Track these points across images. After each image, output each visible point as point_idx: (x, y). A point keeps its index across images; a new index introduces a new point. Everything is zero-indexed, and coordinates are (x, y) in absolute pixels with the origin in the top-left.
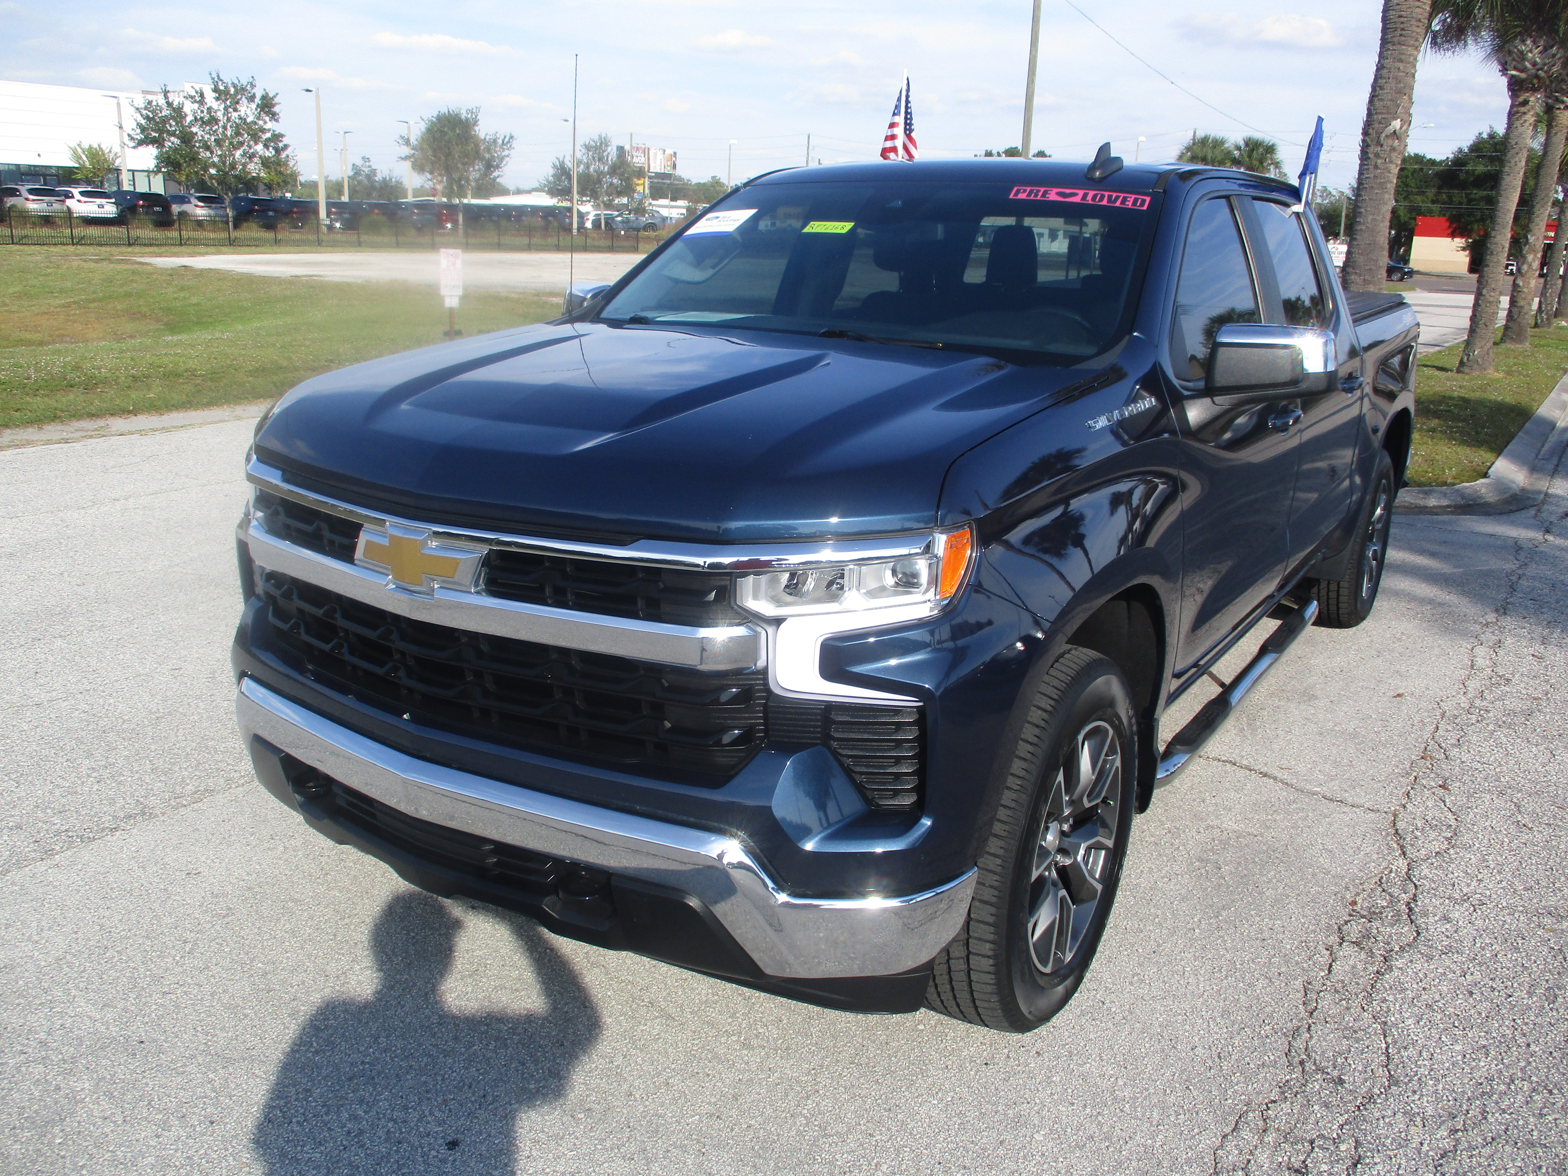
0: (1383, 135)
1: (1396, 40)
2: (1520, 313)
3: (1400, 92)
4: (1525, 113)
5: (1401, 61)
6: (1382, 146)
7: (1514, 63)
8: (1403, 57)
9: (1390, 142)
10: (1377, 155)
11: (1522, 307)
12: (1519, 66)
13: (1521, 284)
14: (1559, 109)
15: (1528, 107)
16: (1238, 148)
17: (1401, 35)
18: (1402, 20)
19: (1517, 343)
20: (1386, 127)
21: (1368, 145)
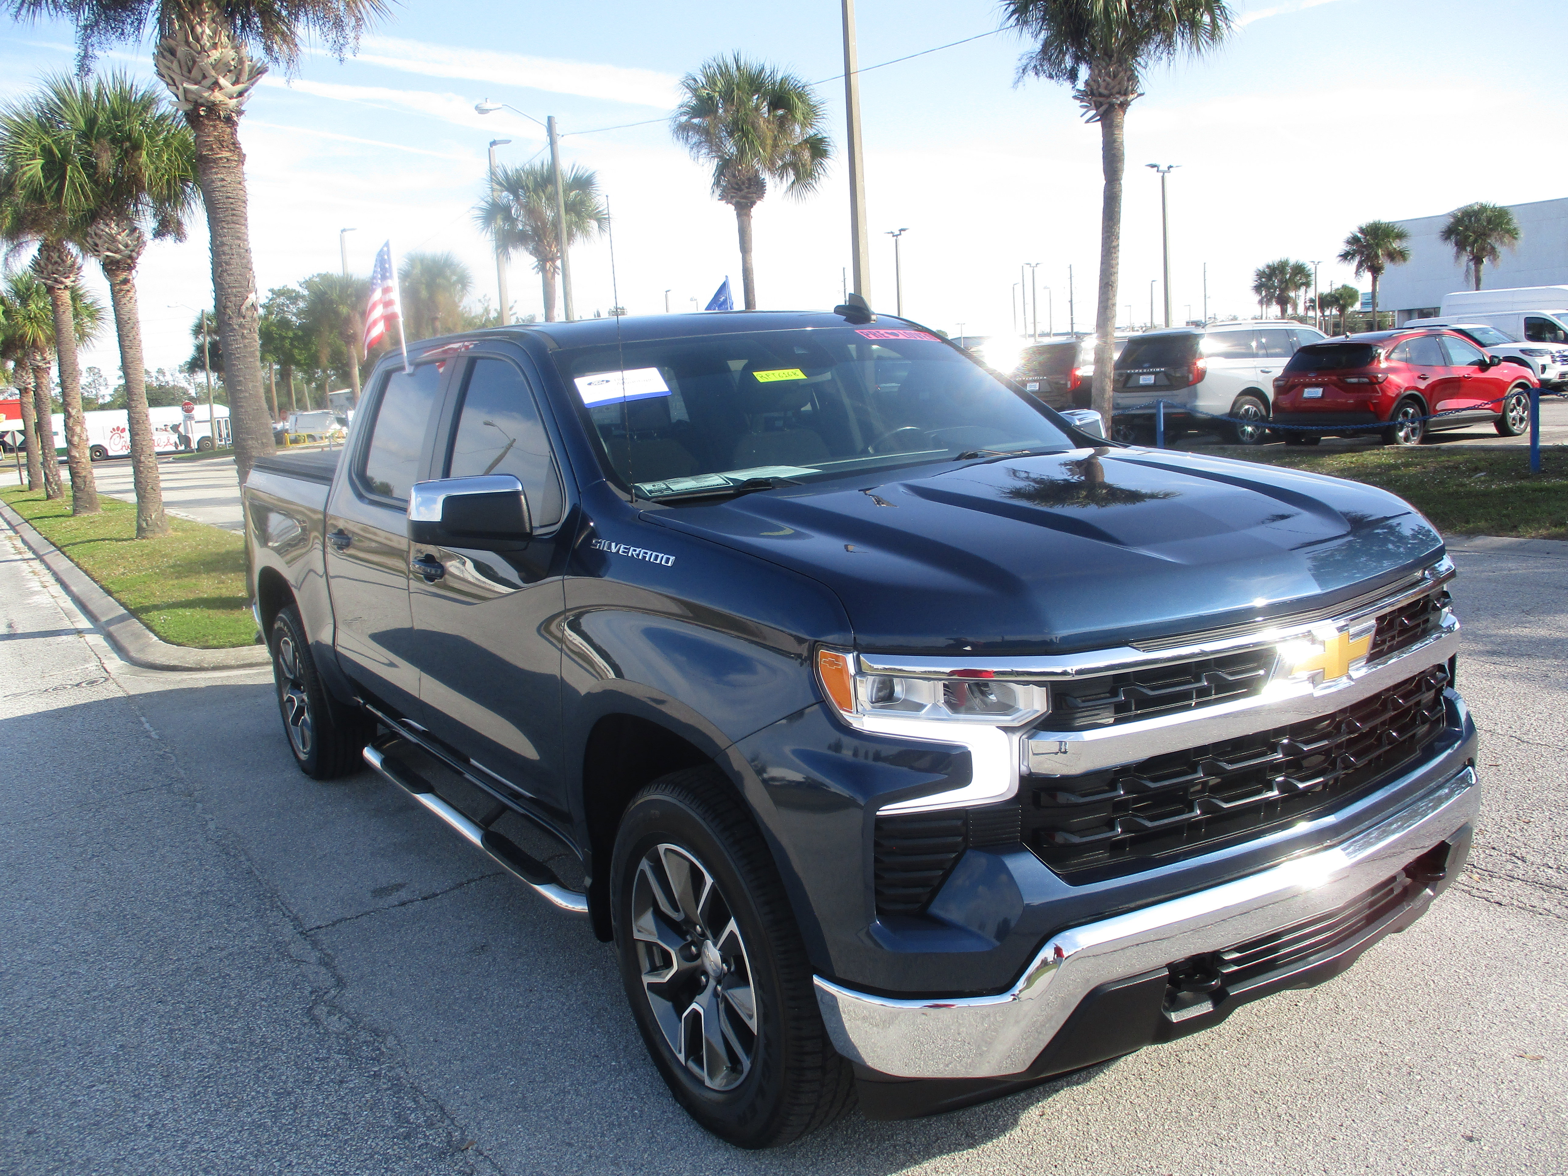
0: (244, 308)
1: (229, 219)
2: (85, 482)
3: (246, 268)
4: (128, 291)
5: (238, 238)
6: (244, 317)
7: (106, 245)
8: (240, 235)
9: (249, 313)
10: (241, 326)
11: (85, 477)
12: (112, 247)
13: (77, 455)
14: (60, 289)
15: (129, 285)
17: (233, 215)
18: (231, 200)
19: (92, 511)
20: (244, 300)
21: (230, 318)
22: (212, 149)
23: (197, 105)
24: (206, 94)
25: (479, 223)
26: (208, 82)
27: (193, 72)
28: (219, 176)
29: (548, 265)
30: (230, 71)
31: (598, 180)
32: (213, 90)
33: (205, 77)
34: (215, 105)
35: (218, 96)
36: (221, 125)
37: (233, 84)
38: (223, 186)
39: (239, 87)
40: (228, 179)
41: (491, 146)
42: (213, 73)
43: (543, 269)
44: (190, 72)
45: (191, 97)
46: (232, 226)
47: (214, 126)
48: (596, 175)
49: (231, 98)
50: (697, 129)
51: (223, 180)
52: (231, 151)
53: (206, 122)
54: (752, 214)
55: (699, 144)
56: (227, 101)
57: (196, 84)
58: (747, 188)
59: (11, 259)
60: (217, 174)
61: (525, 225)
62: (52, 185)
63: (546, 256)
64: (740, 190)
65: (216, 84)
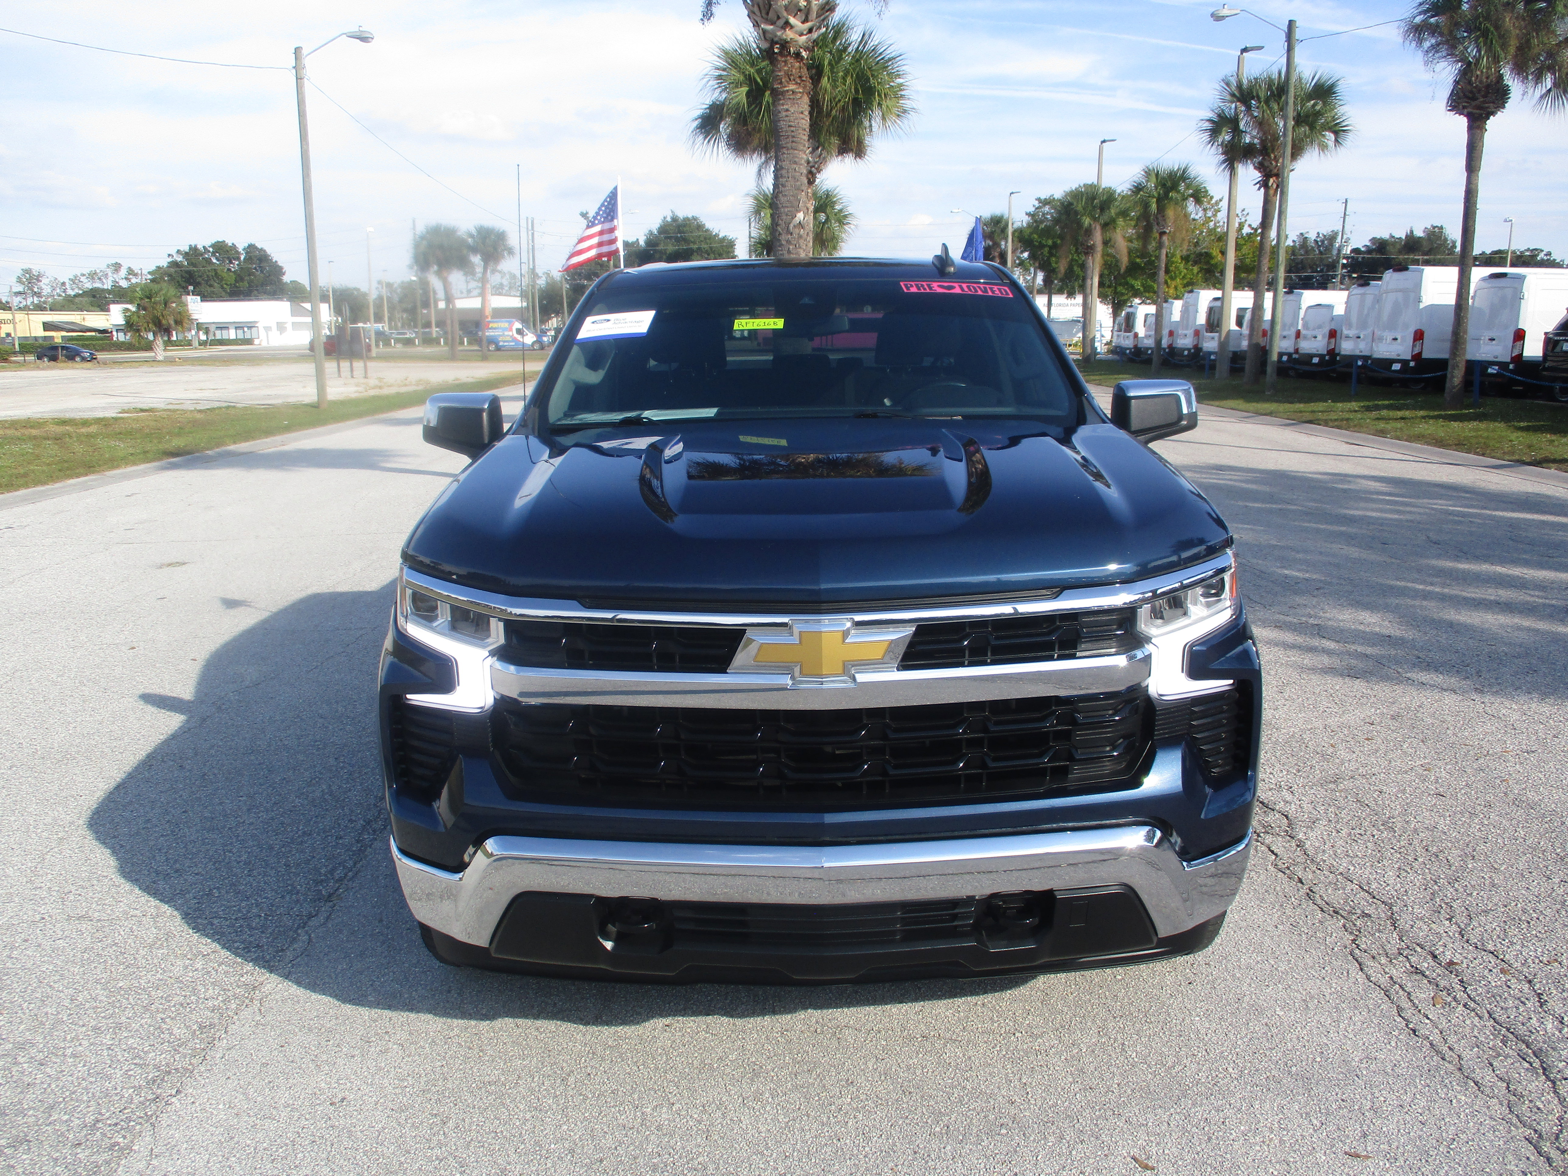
0: (791, 226)
1: (789, 145)
3: (798, 189)
5: (795, 163)
6: (791, 234)
8: (796, 160)
9: (797, 230)
10: (789, 242)
16: (471, 236)
17: (793, 142)
18: (792, 129)
20: (793, 218)
21: (780, 234)
22: (781, 83)
23: (773, 43)
24: (779, 34)
25: (1206, 137)
26: (781, 22)
27: (770, 14)
28: (785, 107)
29: (1271, 181)
30: (800, 10)
31: (1340, 88)
32: (785, 29)
33: (779, 18)
34: (787, 42)
35: (789, 34)
36: (791, 60)
37: (803, 23)
38: (787, 116)
39: (808, 25)
40: (792, 110)
41: (1242, 53)
42: (785, 14)
43: (1264, 184)
44: (768, 14)
45: (768, 36)
46: (791, 151)
47: (785, 62)
48: (1340, 83)
49: (801, 35)
50: (1433, 30)
51: (787, 110)
52: (797, 83)
53: (779, 58)
54: (1487, 127)
55: (1435, 48)
56: (797, 37)
57: (772, 24)
58: (1483, 97)
59: (763, 170)
60: (783, 105)
61: (1253, 137)
62: (753, 110)
63: (1271, 171)
64: (1474, 99)
65: (787, 24)
